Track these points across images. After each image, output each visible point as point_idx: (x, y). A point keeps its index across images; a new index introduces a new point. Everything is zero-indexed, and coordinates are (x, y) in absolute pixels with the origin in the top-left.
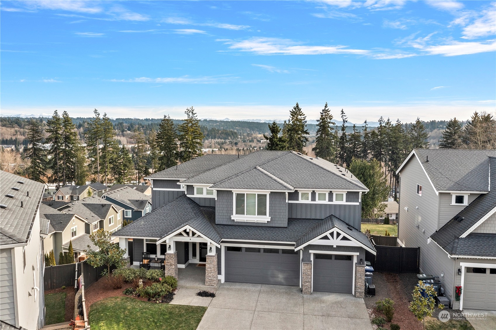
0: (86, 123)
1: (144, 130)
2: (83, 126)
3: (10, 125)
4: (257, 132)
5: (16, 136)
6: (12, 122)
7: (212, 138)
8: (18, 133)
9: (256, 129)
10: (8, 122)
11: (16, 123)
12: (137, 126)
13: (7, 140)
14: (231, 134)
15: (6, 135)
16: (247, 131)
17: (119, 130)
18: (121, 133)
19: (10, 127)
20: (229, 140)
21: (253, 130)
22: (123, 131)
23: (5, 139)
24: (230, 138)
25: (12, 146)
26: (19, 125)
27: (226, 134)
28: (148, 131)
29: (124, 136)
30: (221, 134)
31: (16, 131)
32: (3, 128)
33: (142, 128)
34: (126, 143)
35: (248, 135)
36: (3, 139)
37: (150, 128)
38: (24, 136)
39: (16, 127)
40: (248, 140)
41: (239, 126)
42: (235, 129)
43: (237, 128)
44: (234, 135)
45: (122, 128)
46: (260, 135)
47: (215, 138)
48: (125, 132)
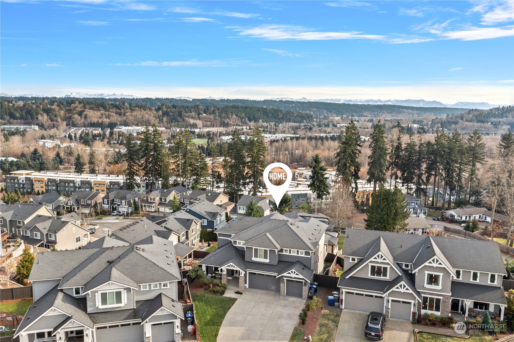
0: (164, 106)
1: (218, 112)
2: (162, 109)
3: (96, 108)
4: (335, 115)
5: (102, 118)
6: (98, 105)
7: (286, 122)
8: (104, 116)
9: (334, 111)
10: (95, 105)
11: (102, 106)
12: (213, 109)
13: (94, 123)
14: (306, 118)
15: (93, 118)
16: (324, 113)
17: (196, 112)
18: (197, 116)
19: (97, 110)
20: (304, 124)
21: (331, 112)
22: (199, 114)
23: (93, 122)
24: (305, 121)
25: (99, 129)
26: (104, 108)
27: (301, 117)
28: (223, 115)
29: (199, 119)
30: (296, 117)
31: (102, 114)
32: (91, 111)
33: (217, 111)
34: (202, 126)
35: (325, 118)
36: (91, 122)
37: (225, 111)
38: (109, 118)
39: (102, 110)
40: (324, 124)
41: (316, 107)
42: (312, 110)
43: (313, 109)
44: (309, 118)
45: (198, 111)
46: (337, 118)
47: (290, 121)
48: (201, 115)
